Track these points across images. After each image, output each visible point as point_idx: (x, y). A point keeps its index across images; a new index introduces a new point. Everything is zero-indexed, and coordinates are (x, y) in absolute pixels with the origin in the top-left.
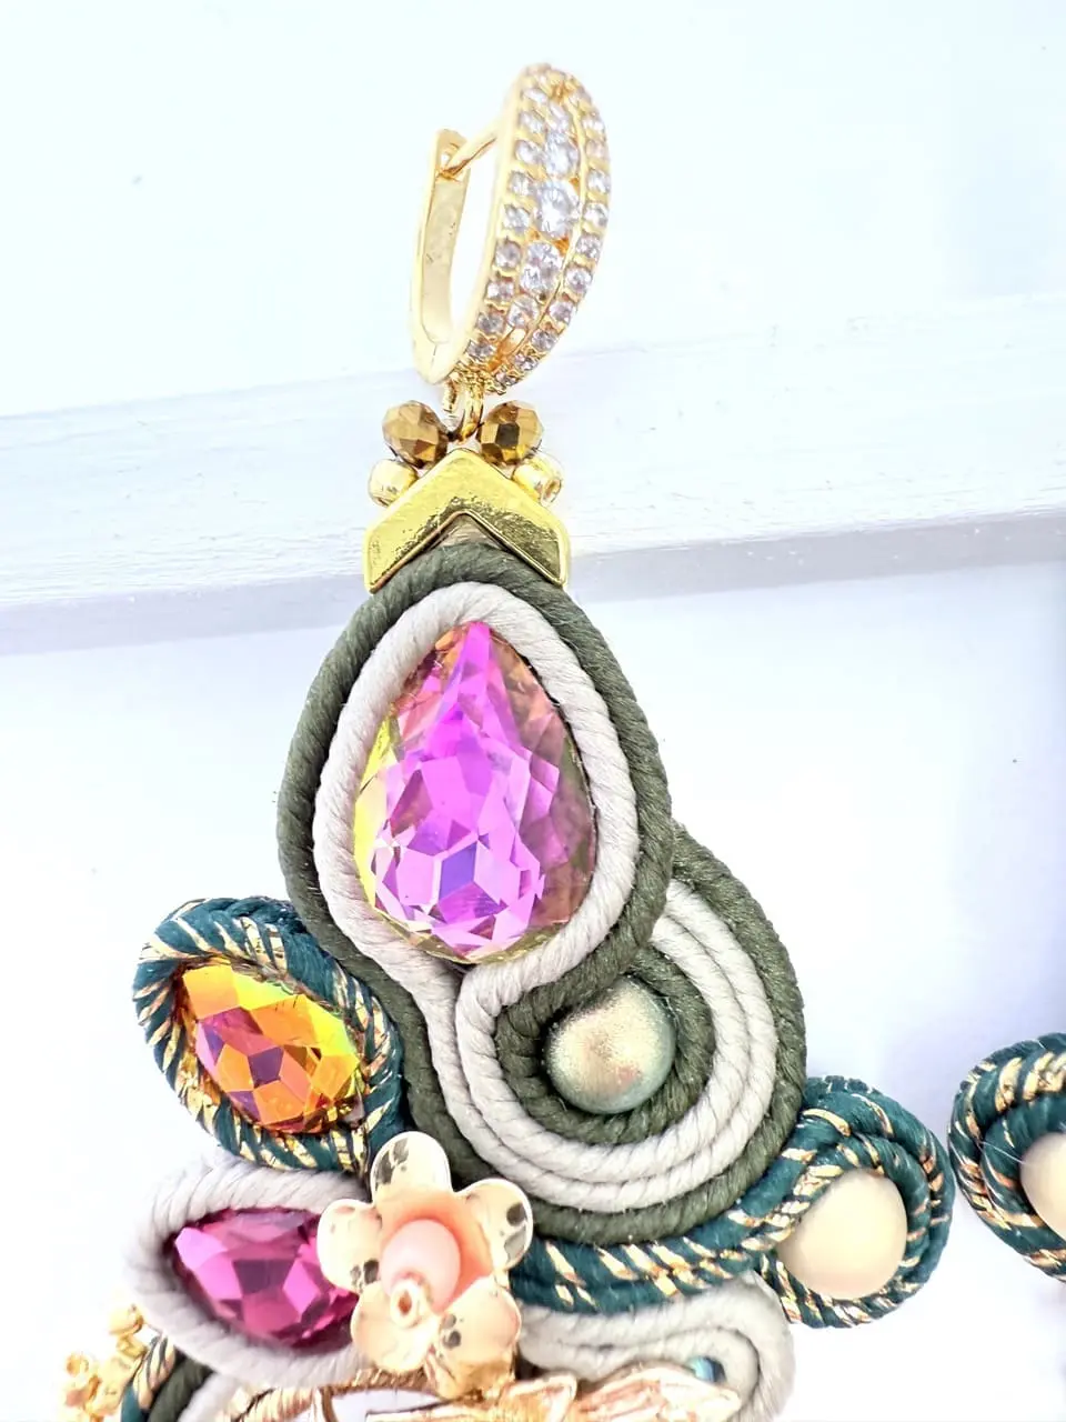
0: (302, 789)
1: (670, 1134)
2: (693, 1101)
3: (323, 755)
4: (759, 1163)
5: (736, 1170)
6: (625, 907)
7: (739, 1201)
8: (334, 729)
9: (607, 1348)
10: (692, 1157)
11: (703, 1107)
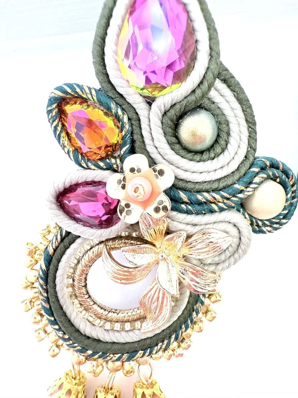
0: (101, 37)
1: (216, 159)
2: (223, 151)
3: (108, 25)
4: (243, 171)
5: (235, 173)
6: (205, 74)
7: (236, 182)
8: (111, 16)
9: (195, 225)
10: (222, 167)
11: (226, 152)
